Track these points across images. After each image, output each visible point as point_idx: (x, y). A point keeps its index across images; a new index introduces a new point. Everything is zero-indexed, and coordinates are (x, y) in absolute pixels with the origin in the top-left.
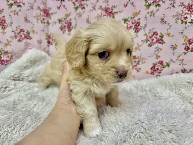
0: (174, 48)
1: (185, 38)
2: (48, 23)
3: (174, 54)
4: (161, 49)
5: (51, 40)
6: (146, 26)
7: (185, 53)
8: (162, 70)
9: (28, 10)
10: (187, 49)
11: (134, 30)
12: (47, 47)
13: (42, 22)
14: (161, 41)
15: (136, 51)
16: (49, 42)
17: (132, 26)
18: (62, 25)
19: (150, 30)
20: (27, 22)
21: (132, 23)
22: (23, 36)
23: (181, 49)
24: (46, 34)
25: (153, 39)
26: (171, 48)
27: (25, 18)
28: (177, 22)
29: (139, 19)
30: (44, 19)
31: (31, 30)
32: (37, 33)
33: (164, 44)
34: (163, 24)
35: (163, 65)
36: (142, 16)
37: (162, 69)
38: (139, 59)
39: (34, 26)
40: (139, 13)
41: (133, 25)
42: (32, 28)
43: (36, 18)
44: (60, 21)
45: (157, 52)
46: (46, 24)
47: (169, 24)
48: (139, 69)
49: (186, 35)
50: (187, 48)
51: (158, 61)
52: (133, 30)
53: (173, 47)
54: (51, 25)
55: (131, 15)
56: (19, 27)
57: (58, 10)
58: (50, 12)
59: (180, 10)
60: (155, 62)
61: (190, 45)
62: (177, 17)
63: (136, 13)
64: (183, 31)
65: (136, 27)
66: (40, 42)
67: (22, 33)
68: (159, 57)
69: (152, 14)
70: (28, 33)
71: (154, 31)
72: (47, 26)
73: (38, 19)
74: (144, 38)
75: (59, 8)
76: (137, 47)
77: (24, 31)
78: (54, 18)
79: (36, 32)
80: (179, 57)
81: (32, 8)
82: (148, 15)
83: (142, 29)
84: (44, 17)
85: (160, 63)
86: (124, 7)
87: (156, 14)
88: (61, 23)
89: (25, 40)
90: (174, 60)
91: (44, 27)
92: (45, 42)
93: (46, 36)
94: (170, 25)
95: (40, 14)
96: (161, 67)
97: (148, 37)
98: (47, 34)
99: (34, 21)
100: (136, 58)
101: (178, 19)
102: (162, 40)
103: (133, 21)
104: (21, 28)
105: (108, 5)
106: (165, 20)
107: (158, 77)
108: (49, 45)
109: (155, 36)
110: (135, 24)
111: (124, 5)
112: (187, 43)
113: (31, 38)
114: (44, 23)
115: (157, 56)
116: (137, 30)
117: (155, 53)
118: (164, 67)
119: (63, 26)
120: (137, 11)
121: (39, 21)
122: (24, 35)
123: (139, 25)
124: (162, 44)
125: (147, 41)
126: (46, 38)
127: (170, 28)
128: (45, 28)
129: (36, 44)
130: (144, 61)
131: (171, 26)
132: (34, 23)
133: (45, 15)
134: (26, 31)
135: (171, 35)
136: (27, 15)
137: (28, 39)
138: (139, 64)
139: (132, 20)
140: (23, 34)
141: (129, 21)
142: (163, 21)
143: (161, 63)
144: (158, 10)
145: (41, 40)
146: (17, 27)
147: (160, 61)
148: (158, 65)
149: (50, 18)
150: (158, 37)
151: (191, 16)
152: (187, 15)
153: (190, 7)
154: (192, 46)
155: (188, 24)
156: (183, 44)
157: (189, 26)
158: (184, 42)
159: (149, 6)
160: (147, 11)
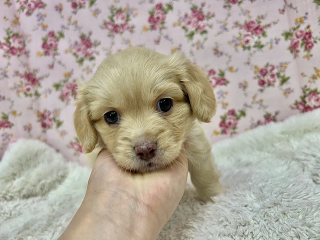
0: (244, 86)
1: (254, 69)
2: (37, 94)
3: (246, 95)
4: (226, 93)
5: (47, 121)
7: (262, 91)
8: (237, 123)
10: (262, 83)
13: (26, 95)
14: (222, 81)
16: (44, 126)
18: (62, 93)
20: (1, 100)
23: (254, 85)
25: (211, 82)
26: (240, 87)
28: (237, 50)
30: (28, 90)
31: (9, 110)
32: (20, 114)
33: (228, 85)
34: (218, 56)
35: (235, 116)
37: (236, 121)
39: (14, 103)
42: (10, 107)
43: (15, 91)
44: (57, 86)
46: (34, 97)
47: (227, 55)
49: (255, 65)
51: (226, 111)
53: (242, 86)
54: (42, 97)
57: (50, 71)
58: (38, 76)
59: (235, 32)
60: (222, 114)
61: (264, 77)
62: (235, 42)
64: (248, 61)
66: (28, 128)
68: (227, 104)
69: (200, 46)
70: (6, 118)
71: (209, 69)
72: (36, 99)
73: (18, 92)
75: (52, 67)
78: (46, 84)
79: (18, 112)
80: (254, 97)
81: (6, 76)
82: (194, 49)
85: (230, 113)
86: (155, 44)
87: (206, 45)
88: (61, 90)
89: (2, 131)
90: (249, 104)
91: (32, 103)
92: (37, 127)
93: (38, 116)
94: (229, 55)
95: (21, 82)
96: (234, 120)
98: (38, 112)
99: (13, 95)
101: (237, 45)
102: (224, 80)
106: (220, 49)
107: (234, 135)
108: (45, 130)
109: (212, 76)
112: (259, 75)
113: (13, 125)
114: (31, 95)
115: (223, 104)
117: (219, 100)
118: (237, 119)
119: (65, 92)
121: (22, 94)
124: (225, 84)
126: (39, 119)
127: (230, 61)
128: (34, 104)
129: (23, 133)
131: (230, 57)
132: (12, 100)
133: (30, 83)
135: (235, 69)
137: (7, 127)
142: (217, 52)
143: (232, 113)
144: (206, 39)
145: (30, 125)
147: (230, 111)
148: (228, 117)
149: (39, 85)
150: (217, 76)
151: (253, 38)
152: (248, 38)
153: (248, 26)
154: (267, 78)
155: (253, 49)
156: (255, 78)
157: (255, 52)
158: (255, 75)
159: (191, 35)
160: (191, 43)
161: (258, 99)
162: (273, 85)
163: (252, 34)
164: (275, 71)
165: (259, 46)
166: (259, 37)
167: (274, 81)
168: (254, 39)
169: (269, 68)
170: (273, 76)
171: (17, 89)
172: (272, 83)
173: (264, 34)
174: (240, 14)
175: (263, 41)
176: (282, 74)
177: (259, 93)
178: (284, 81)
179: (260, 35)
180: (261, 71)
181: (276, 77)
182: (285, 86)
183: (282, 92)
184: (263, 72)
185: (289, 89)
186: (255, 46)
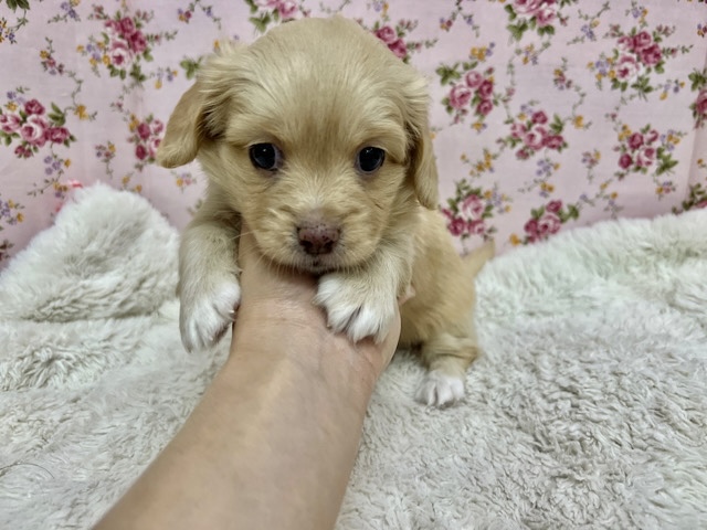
0: (591, 160)
1: (620, 131)
2: (138, 76)
3: (590, 178)
4: (556, 167)
5: (149, 144)
6: (510, 92)
7: (621, 176)
8: (558, 228)
9: (57, 19)
10: (626, 162)
11: (476, 106)
12: (136, 171)
13: (113, 72)
14: (554, 140)
15: (479, 175)
16: (141, 153)
17: (469, 93)
19: (523, 107)
20: (53, 73)
21: (470, 84)
22: (38, 132)
23: (610, 163)
24: (130, 121)
25: (532, 136)
26: (584, 161)
27: (43, 53)
28: (599, 85)
29: (490, 71)
30: (119, 59)
31: (70, 103)
32: (93, 116)
33: (565, 151)
34: (561, 88)
35: (560, 214)
36: (497, 61)
37: (557, 225)
38: (489, 200)
39: (83, 86)
40: (489, 52)
41: (472, 90)
42: (73, 95)
43: (90, 56)
44: (192, 67)
45: (544, 176)
46: (129, 80)
47: (578, 89)
48: (491, 231)
49: (624, 123)
50: (625, 159)
51: (546, 201)
52: (472, 105)
53: (588, 158)
54: (149, 84)
55: (465, 57)
56: (19, 95)
58: (147, 30)
59: (608, 46)
60: (537, 207)
61: (633, 152)
62: (601, 67)
63: (481, 51)
64: (615, 111)
65: (480, 95)
66: (106, 153)
67: (34, 116)
68: (551, 189)
69: (531, 56)
70: (59, 117)
71: (536, 109)
72: (132, 86)
73: (96, 59)
74: (506, 131)
75: (185, 15)
76: (484, 161)
77: (40, 111)
78: (164, 56)
79: (89, 111)
80: (604, 186)
81: (73, 14)
82: (518, 60)
83: (500, 102)
84: (119, 51)
85: (552, 208)
86: (442, 27)
87: (542, 58)
89: (47, 149)
90: (591, 196)
91: (121, 93)
92: (126, 154)
93: (132, 130)
94: (581, 91)
95: (105, 36)
96: (556, 221)
97: (518, 130)
98: (133, 118)
99: (82, 65)
100: (481, 198)
101: (603, 74)
102: (560, 139)
103: (472, 77)
104: (28, 97)
105: (386, 18)
106: (568, 75)
108: (140, 162)
109: (538, 125)
110: (476, 88)
111: (442, 21)
112: (627, 145)
113: (72, 138)
114: (122, 74)
115: (544, 186)
116: (482, 107)
117: (538, 178)
118: (562, 221)
120: (483, 43)
121: (103, 68)
122: (42, 125)
123: (489, 90)
124: (559, 149)
125: (514, 139)
126: (131, 135)
127: (581, 103)
128: (126, 96)
129: (93, 162)
130: (504, 204)
131: (583, 95)
132: (79, 77)
133: (125, 42)
134: (49, 110)
135: (585, 122)
136: (51, 42)
137: (58, 141)
138: (490, 215)
139: (468, 72)
140: (35, 122)
141: (459, 76)
142: (560, 79)
143: (556, 207)
144: (547, 45)
145: (112, 147)
146: (10, 95)
147: (552, 203)
148: (546, 213)
149: (146, 53)
150: (547, 127)
151: (637, 67)
152: (628, 65)
153: (635, 41)
154: (639, 154)
155: (630, 91)
156: (617, 149)
157: (632, 97)
158: (619, 144)
159: (520, 29)
160: (514, 46)
161: (609, 191)
162: (645, 171)
163: (639, 60)
164: (656, 145)
165: (643, 87)
166: (649, 70)
167: (649, 163)
168: (637, 72)
169: (648, 136)
170: (649, 152)
171: (93, 49)
172: (644, 166)
173: (659, 67)
174: (628, 12)
175: (655, 79)
176: (666, 153)
177: (616, 179)
178: (666, 166)
179: (652, 66)
180: (632, 138)
181: (655, 155)
182: (664, 177)
183: (655, 187)
184: (635, 142)
185: (670, 183)
186: (635, 86)
